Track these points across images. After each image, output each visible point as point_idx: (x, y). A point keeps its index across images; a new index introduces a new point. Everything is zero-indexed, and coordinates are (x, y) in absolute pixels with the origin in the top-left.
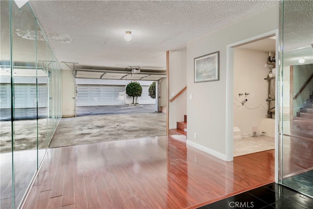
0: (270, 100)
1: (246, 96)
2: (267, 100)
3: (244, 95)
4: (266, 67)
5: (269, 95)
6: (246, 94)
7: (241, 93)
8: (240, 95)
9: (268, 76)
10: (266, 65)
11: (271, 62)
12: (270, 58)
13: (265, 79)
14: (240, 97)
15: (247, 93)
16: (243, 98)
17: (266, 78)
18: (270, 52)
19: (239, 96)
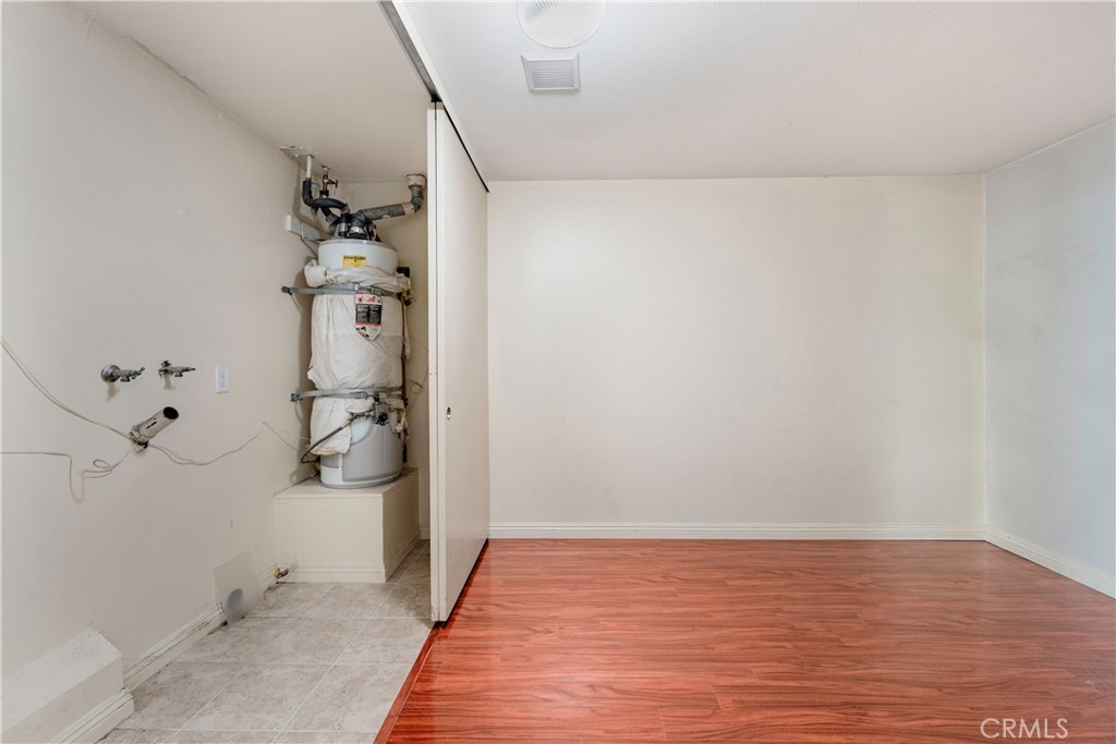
0: (314, 397)
1: (168, 386)
2: (294, 398)
3: (152, 378)
4: (289, 228)
5: (309, 370)
6: (166, 370)
7: (125, 367)
8: (111, 378)
9: (301, 278)
10: (289, 218)
11: (315, 206)
12: (307, 184)
13: (286, 290)
14: (112, 393)
15: (175, 364)
16: (146, 397)
17: (290, 285)
18: (309, 159)
19: (106, 385)
